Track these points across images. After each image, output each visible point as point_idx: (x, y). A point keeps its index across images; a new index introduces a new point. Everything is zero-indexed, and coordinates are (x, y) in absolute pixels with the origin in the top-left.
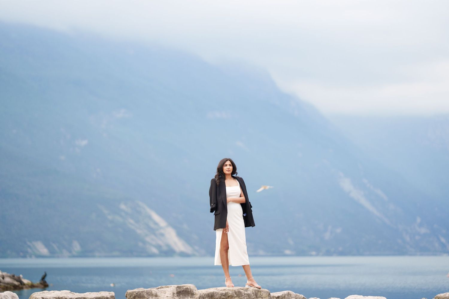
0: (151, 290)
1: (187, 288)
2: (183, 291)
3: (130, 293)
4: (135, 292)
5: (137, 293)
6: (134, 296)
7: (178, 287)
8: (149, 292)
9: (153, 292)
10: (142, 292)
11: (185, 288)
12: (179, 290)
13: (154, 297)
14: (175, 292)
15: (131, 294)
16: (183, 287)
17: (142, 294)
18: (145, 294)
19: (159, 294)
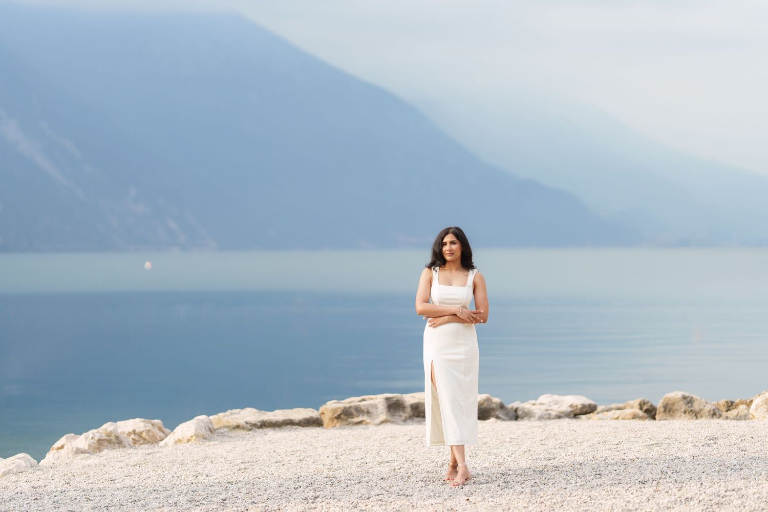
0: (359, 405)
1: (398, 400)
2: (393, 404)
3: (332, 410)
4: (340, 408)
5: (343, 410)
6: (338, 413)
7: (387, 399)
8: (358, 408)
9: (363, 408)
10: (350, 407)
11: (395, 399)
12: (389, 404)
13: (365, 415)
14: (386, 405)
15: (335, 410)
16: (392, 398)
17: (349, 410)
18: (353, 410)
19: (371, 410)
